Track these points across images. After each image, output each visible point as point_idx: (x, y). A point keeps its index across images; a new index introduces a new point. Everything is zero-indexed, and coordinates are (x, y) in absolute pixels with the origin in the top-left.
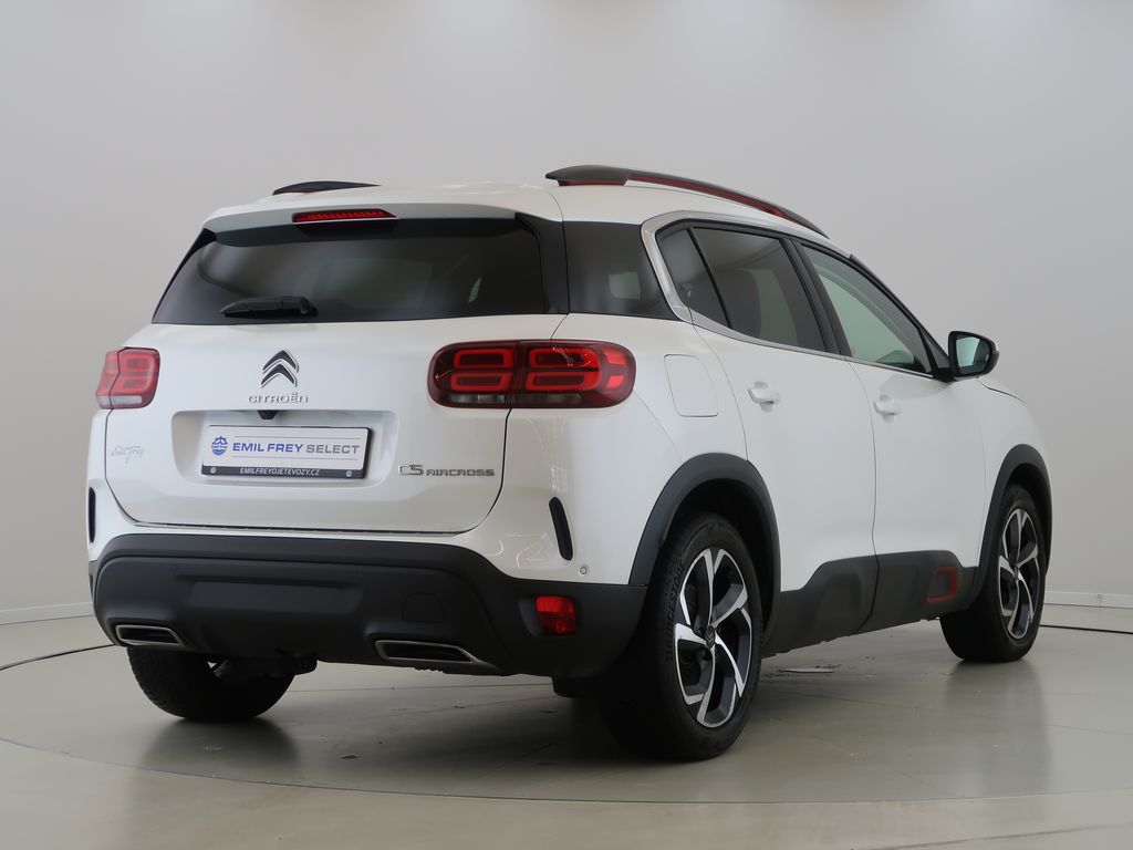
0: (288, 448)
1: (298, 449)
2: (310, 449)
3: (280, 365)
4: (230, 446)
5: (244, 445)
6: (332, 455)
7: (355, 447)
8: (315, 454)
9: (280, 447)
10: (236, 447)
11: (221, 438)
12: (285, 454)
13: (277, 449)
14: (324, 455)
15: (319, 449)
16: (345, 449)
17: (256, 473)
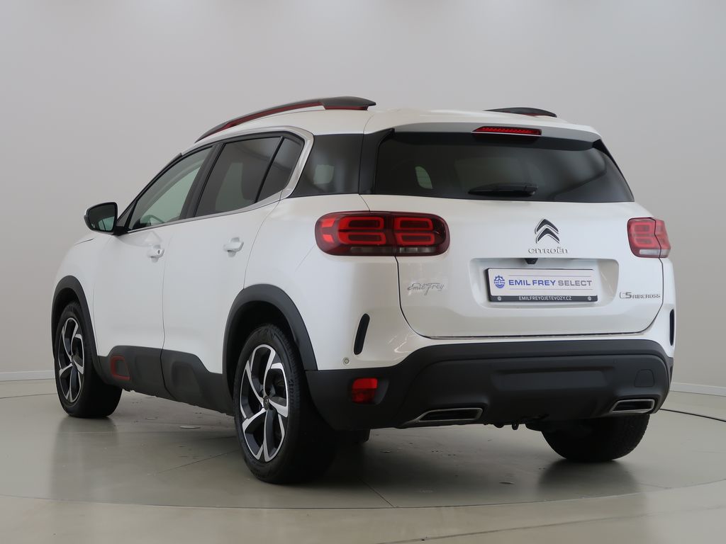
0: (546, 283)
1: (553, 283)
2: (561, 283)
3: (547, 229)
4: (507, 282)
5: (516, 281)
6: (575, 287)
7: (589, 282)
8: (564, 287)
9: (540, 282)
10: (510, 282)
11: (499, 277)
12: (545, 287)
13: (539, 284)
14: (570, 287)
15: (566, 283)
16: (583, 283)
17: (530, 299)
